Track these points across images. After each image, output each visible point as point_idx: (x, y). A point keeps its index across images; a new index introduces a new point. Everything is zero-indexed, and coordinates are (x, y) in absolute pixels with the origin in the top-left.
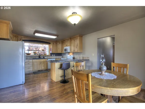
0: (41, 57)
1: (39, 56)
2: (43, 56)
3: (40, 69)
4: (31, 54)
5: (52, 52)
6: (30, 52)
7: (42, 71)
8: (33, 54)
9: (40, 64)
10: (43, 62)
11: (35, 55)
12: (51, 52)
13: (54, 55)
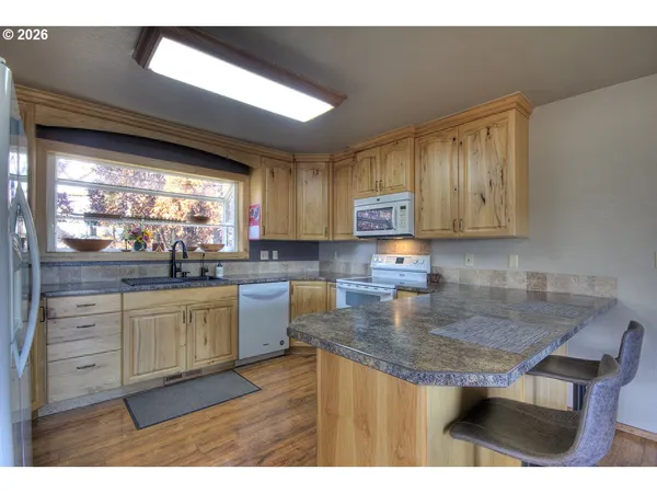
0: (185, 267)
1: (172, 261)
2: (202, 261)
3: (182, 369)
4: (107, 243)
5: (264, 232)
6: (102, 231)
7: (195, 376)
8: (120, 246)
9: (183, 327)
10: (207, 308)
11: (140, 256)
12: (255, 232)
13: (271, 256)
